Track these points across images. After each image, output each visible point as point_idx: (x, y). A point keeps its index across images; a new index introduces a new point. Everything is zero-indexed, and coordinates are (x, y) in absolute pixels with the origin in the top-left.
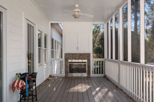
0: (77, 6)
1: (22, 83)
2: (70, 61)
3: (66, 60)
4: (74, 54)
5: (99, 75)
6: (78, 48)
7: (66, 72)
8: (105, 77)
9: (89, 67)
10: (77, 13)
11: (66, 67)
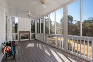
0: (30, 12)
1: (9, 48)
2: (21, 34)
3: (19, 34)
4: (23, 31)
5: (33, 39)
6: (25, 29)
7: (19, 39)
8: (36, 39)
9: (30, 36)
10: (30, 15)
11: (19, 37)
